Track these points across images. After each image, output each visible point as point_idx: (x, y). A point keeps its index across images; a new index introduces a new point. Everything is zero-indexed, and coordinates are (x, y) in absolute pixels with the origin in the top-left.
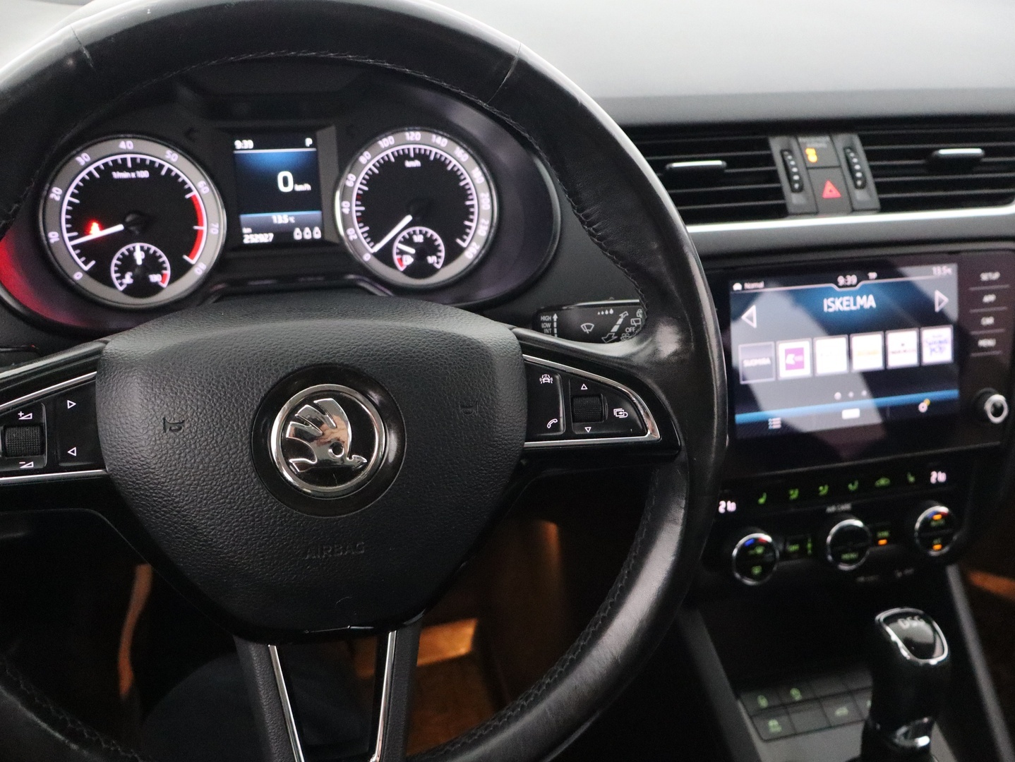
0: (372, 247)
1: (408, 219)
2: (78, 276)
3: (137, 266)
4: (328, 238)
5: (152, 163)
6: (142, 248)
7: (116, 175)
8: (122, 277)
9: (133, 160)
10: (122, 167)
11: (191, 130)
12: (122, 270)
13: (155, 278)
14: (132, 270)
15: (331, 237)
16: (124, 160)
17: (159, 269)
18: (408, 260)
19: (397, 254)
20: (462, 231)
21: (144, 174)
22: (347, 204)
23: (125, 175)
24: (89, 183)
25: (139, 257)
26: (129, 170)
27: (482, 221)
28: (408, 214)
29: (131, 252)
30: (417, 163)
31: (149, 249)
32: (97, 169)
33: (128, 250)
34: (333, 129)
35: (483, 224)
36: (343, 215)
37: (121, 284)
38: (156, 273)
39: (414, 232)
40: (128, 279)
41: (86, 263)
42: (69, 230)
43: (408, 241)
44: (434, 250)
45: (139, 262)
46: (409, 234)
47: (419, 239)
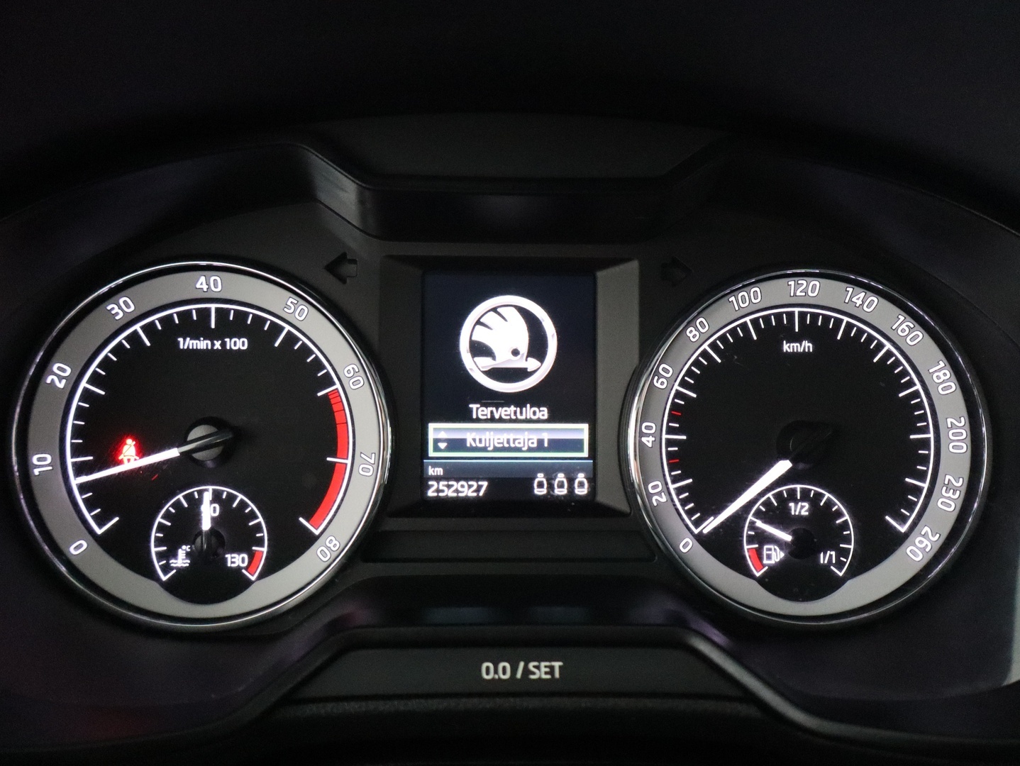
0: (697, 523)
1: (783, 466)
2: (78, 548)
3: (200, 533)
4: (602, 498)
5: (259, 321)
6: (217, 497)
7: (186, 343)
8: (171, 553)
9: (222, 314)
10: (197, 327)
11: (342, 259)
12: (171, 541)
13: (236, 560)
14: (190, 542)
15: (611, 497)
16: (204, 314)
17: (246, 542)
18: (775, 555)
19: (751, 540)
20: (899, 499)
21: (239, 344)
22: (650, 427)
23: (202, 344)
24: (131, 356)
25: (208, 513)
26: (211, 335)
27: (946, 477)
28: (785, 458)
29: (195, 503)
30: (807, 346)
31: (231, 498)
32: (149, 329)
33: (189, 498)
34: (634, 266)
35: (949, 486)
36: (641, 447)
37: (166, 569)
38: (238, 550)
39: (792, 493)
40: (181, 560)
41: (101, 520)
42: (77, 451)
43: (776, 514)
44: (833, 537)
45: (206, 525)
46: (779, 496)
47: (801, 509)
